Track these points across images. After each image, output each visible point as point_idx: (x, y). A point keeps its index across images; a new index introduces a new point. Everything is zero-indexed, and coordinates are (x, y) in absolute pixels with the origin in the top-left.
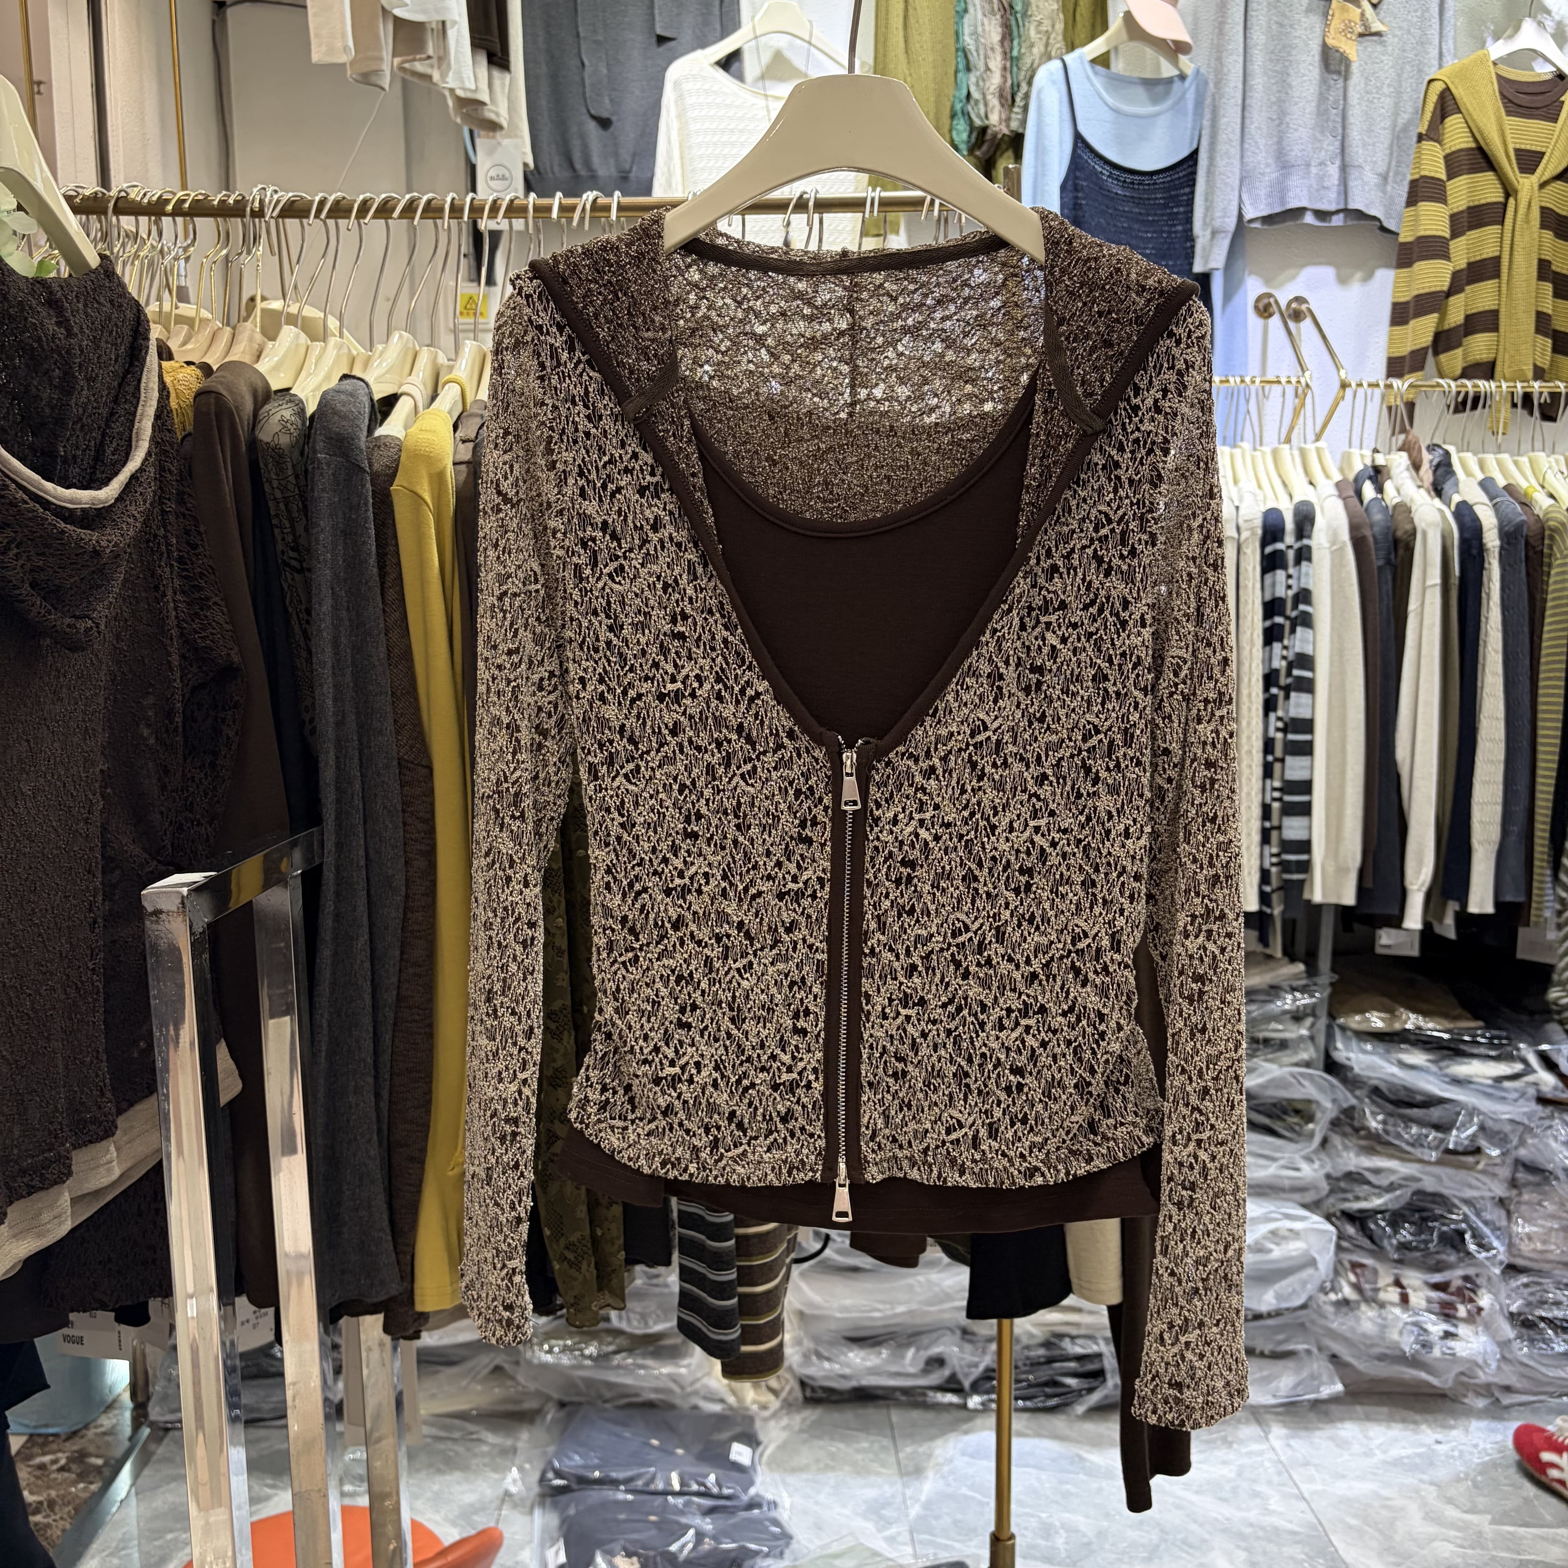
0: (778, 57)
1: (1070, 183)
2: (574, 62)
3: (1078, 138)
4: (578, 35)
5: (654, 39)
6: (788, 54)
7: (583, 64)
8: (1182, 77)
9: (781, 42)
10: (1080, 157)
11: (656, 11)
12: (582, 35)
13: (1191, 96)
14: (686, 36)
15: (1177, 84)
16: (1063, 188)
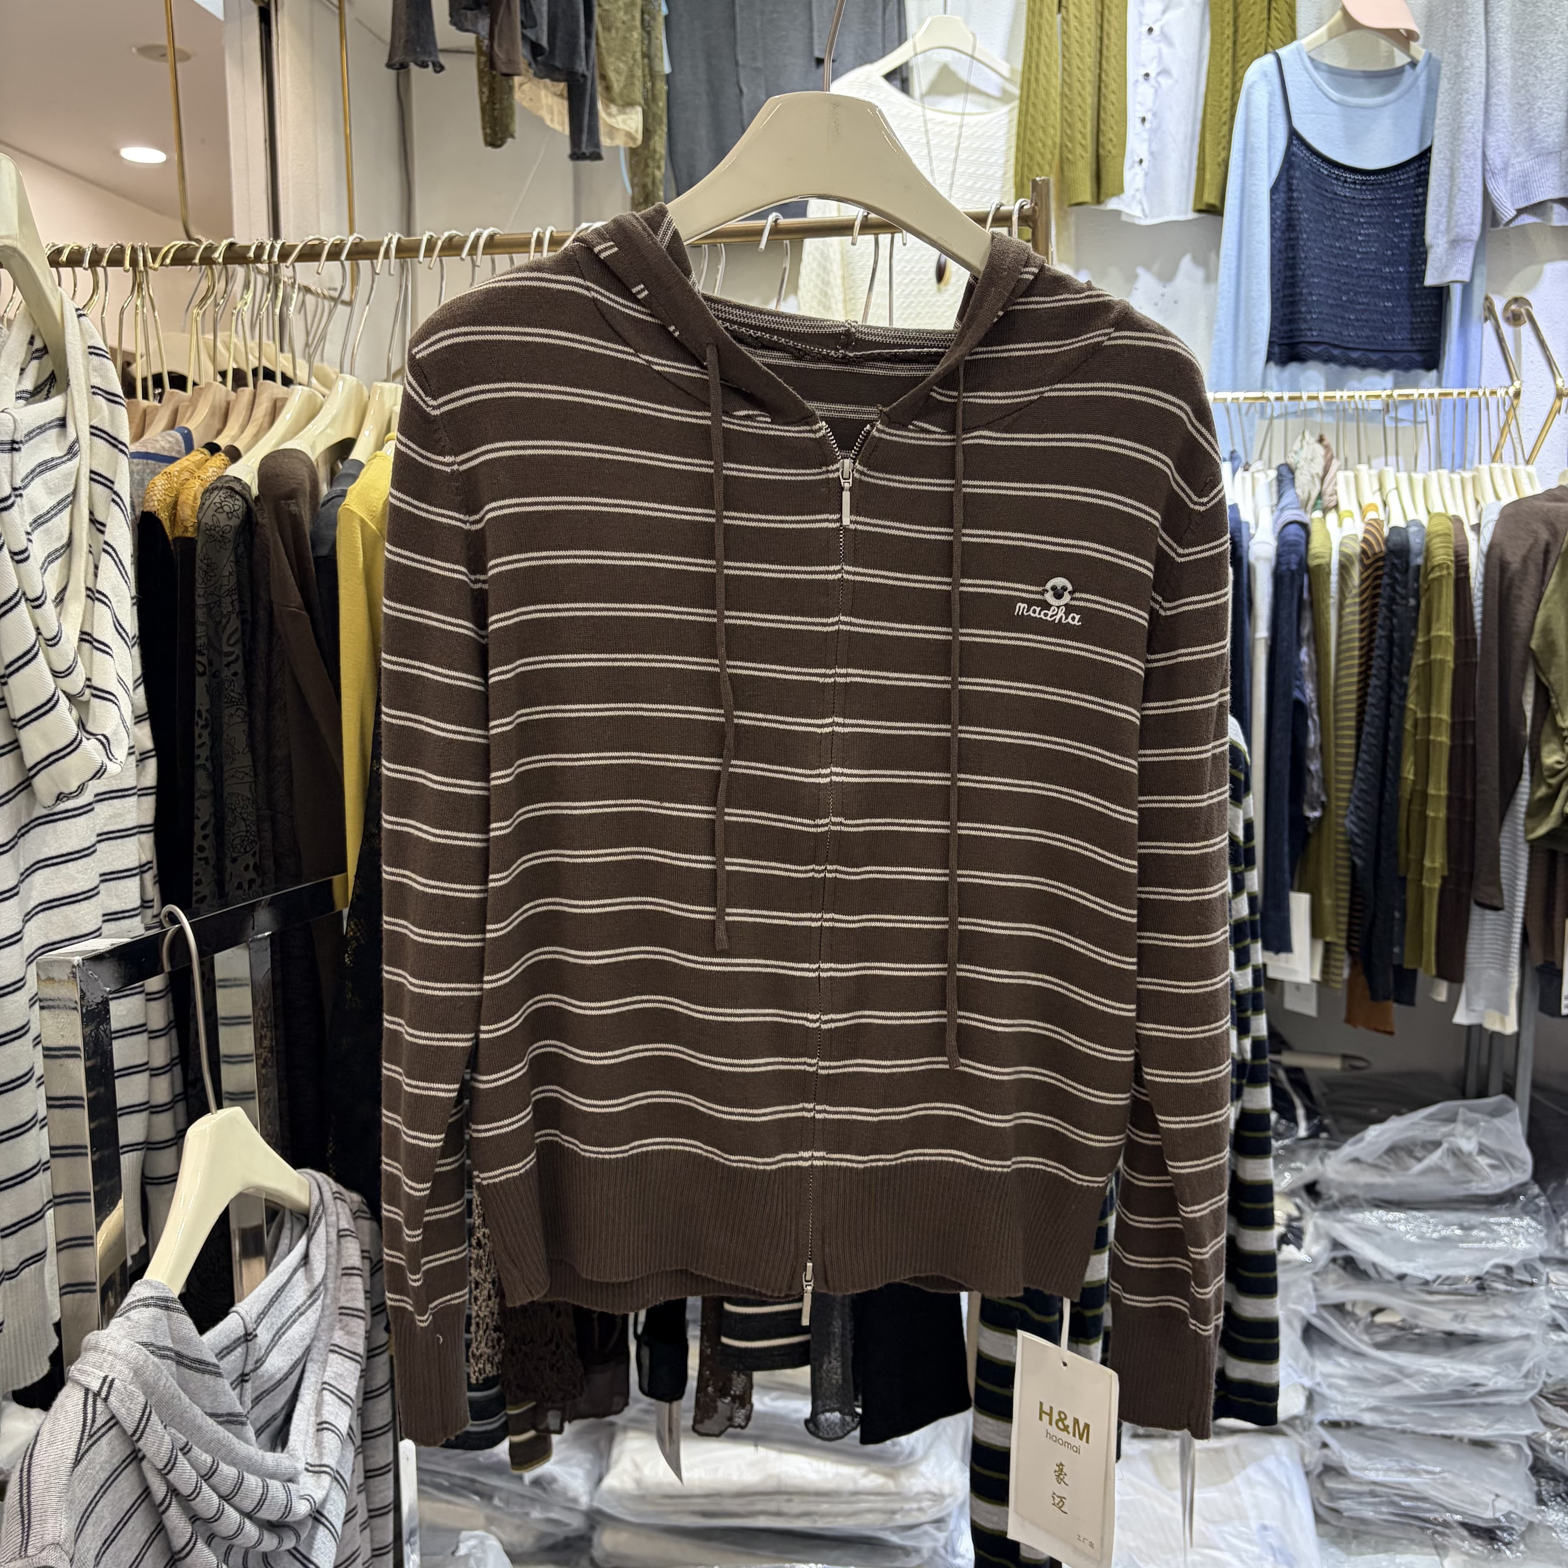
0: (945, 71)
1: (1283, 183)
2: (732, 91)
3: (1294, 135)
4: (737, 63)
5: (813, 63)
6: (953, 67)
7: (741, 91)
8: (1413, 64)
9: (947, 56)
10: (1294, 154)
11: (816, 34)
12: (741, 62)
13: (1422, 82)
14: (848, 57)
15: (1408, 71)
16: (1274, 190)
